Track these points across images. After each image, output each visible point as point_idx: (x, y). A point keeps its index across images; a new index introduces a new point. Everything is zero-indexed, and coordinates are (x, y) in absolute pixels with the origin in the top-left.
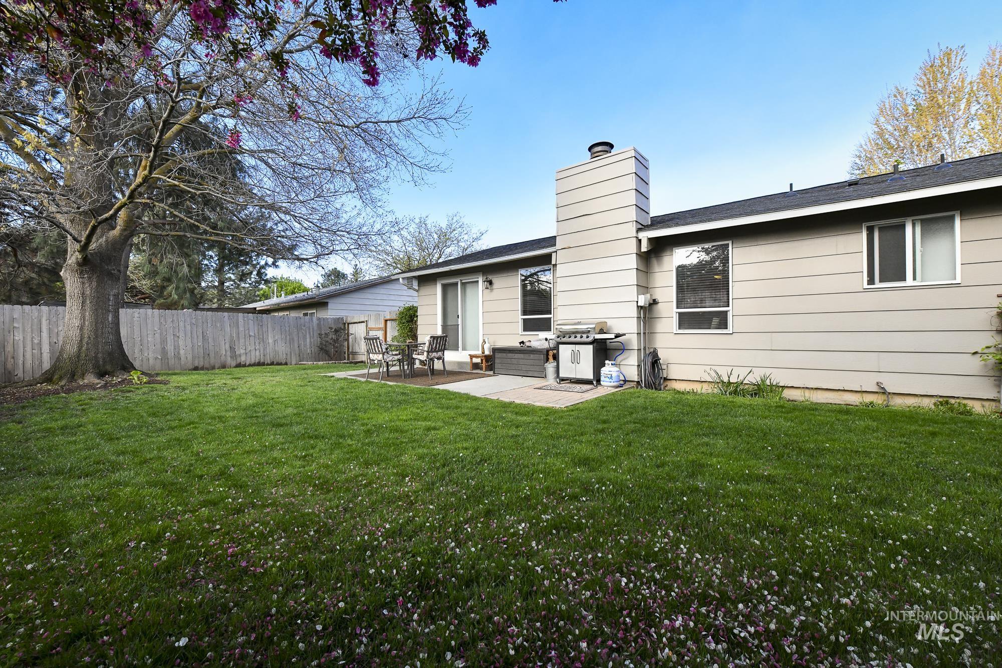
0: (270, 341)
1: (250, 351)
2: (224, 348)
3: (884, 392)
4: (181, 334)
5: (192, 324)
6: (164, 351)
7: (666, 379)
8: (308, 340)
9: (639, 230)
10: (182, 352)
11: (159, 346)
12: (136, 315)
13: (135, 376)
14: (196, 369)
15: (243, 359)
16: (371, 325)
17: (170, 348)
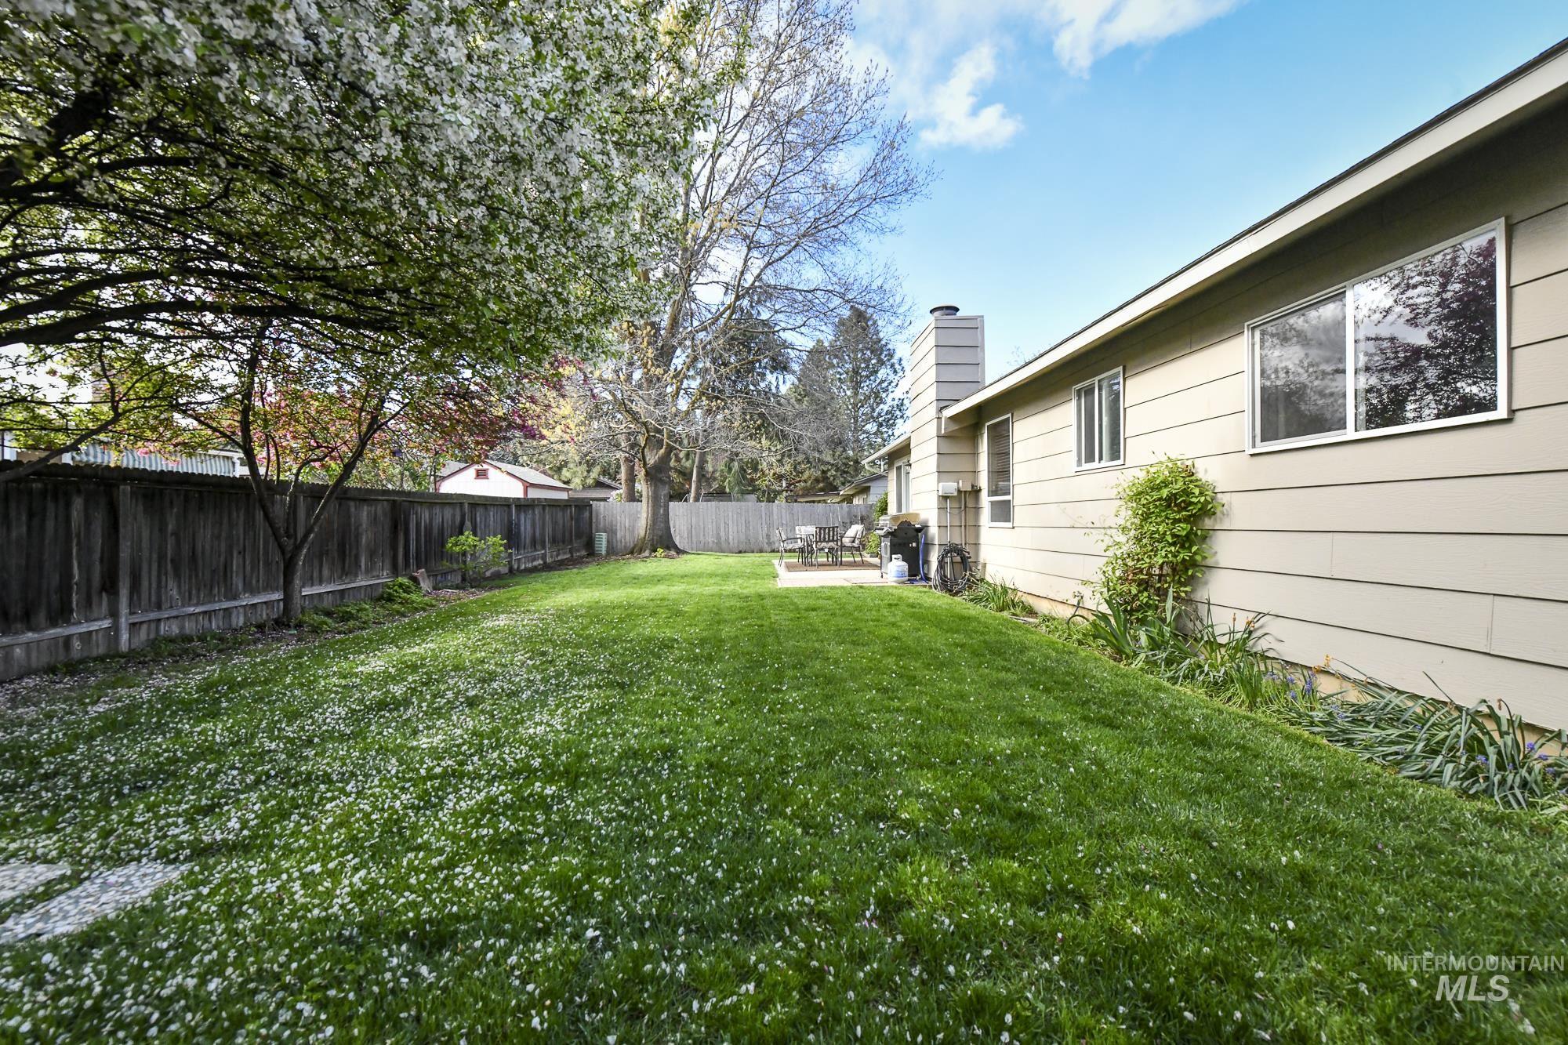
9: (942, 409)
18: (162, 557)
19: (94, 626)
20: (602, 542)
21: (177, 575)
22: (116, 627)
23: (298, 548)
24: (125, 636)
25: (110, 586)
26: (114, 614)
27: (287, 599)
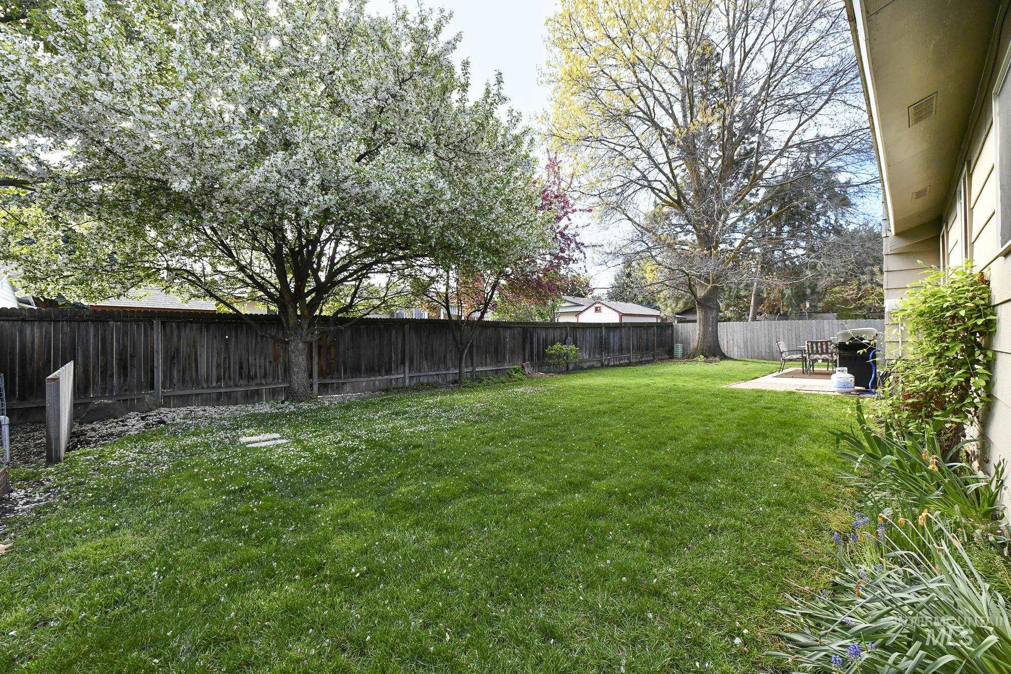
18: (421, 352)
19: (399, 376)
20: (679, 349)
21: (426, 359)
22: (404, 378)
23: (464, 350)
24: (407, 381)
25: (403, 363)
26: (404, 373)
27: (460, 372)
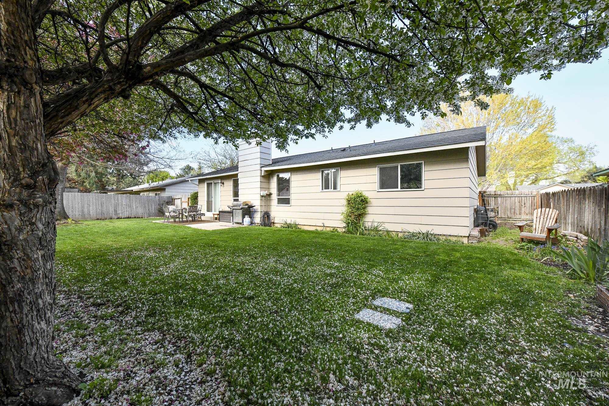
0: (134, 207)
1: (123, 211)
2: (111, 210)
3: (324, 226)
4: (91, 204)
5: (96, 199)
6: (83, 211)
7: (274, 223)
8: (153, 207)
9: (261, 167)
10: (91, 212)
11: (80, 209)
12: (70, 195)
13: (69, 221)
14: (98, 219)
15: (120, 215)
16: (183, 200)
17: (86, 210)
